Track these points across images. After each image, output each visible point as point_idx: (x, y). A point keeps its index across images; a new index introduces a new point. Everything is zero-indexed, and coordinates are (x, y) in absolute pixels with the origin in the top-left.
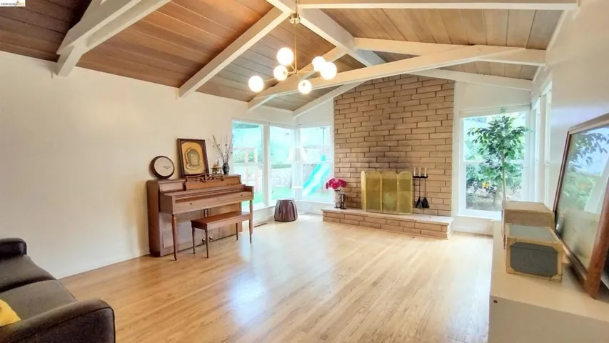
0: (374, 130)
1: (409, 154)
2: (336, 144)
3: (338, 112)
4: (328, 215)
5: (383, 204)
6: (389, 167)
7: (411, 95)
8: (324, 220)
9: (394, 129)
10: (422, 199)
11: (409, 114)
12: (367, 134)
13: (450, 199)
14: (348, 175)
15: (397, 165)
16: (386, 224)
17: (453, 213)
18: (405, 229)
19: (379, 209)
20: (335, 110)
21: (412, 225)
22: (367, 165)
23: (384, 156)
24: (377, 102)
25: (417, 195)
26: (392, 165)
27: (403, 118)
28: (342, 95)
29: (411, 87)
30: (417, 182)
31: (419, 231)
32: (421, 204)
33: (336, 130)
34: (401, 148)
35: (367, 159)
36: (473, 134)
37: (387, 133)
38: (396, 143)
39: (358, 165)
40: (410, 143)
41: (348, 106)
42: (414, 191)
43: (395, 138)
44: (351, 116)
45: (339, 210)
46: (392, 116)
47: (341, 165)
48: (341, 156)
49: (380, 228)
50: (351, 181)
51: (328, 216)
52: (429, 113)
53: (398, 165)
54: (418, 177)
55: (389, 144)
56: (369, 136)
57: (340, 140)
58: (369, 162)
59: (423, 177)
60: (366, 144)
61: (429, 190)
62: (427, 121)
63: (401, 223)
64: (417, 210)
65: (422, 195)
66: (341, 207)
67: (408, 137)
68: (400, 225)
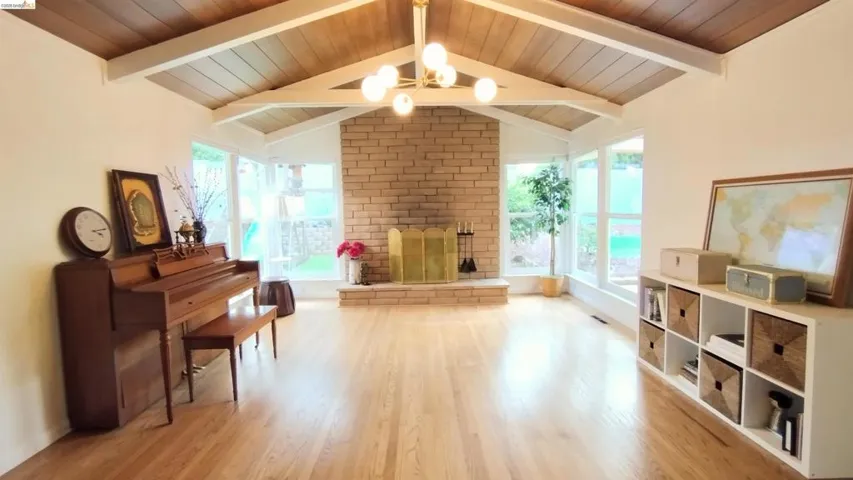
0: (404, 173)
1: (451, 206)
2: (346, 190)
3: (347, 143)
4: (349, 295)
5: (426, 271)
6: (427, 223)
7: (452, 132)
8: (343, 304)
9: (432, 172)
10: (468, 261)
11: (450, 156)
12: (394, 178)
13: (497, 258)
14: (368, 236)
15: (438, 219)
16: (437, 296)
17: (501, 274)
18: (461, 299)
19: (421, 279)
20: (343, 140)
21: (469, 293)
22: (395, 221)
23: (419, 208)
24: (408, 136)
25: (462, 256)
26: (430, 220)
27: (442, 160)
28: (355, 119)
29: (450, 120)
30: (462, 241)
31: (477, 298)
32: (466, 267)
33: (346, 170)
34: (441, 198)
35: (394, 213)
36: (529, 183)
37: (422, 177)
38: (433, 192)
39: (382, 221)
40: (453, 191)
41: (364, 136)
42: (459, 252)
43: (433, 184)
44: (370, 150)
45: (361, 287)
46: (429, 155)
47: (354, 221)
48: (354, 208)
49: (428, 303)
50: (372, 244)
51: (347, 298)
52: (474, 156)
53: (440, 219)
54: (464, 234)
55: (427, 191)
56: (398, 180)
57: (353, 183)
58: (398, 217)
59: (470, 234)
60: (394, 192)
61: (476, 248)
62: (471, 165)
63: (456, 292)
64: (463, 275)
65: (468, 256)
66: (362, 283)
67: (450, 184)
68: (454, 296)
